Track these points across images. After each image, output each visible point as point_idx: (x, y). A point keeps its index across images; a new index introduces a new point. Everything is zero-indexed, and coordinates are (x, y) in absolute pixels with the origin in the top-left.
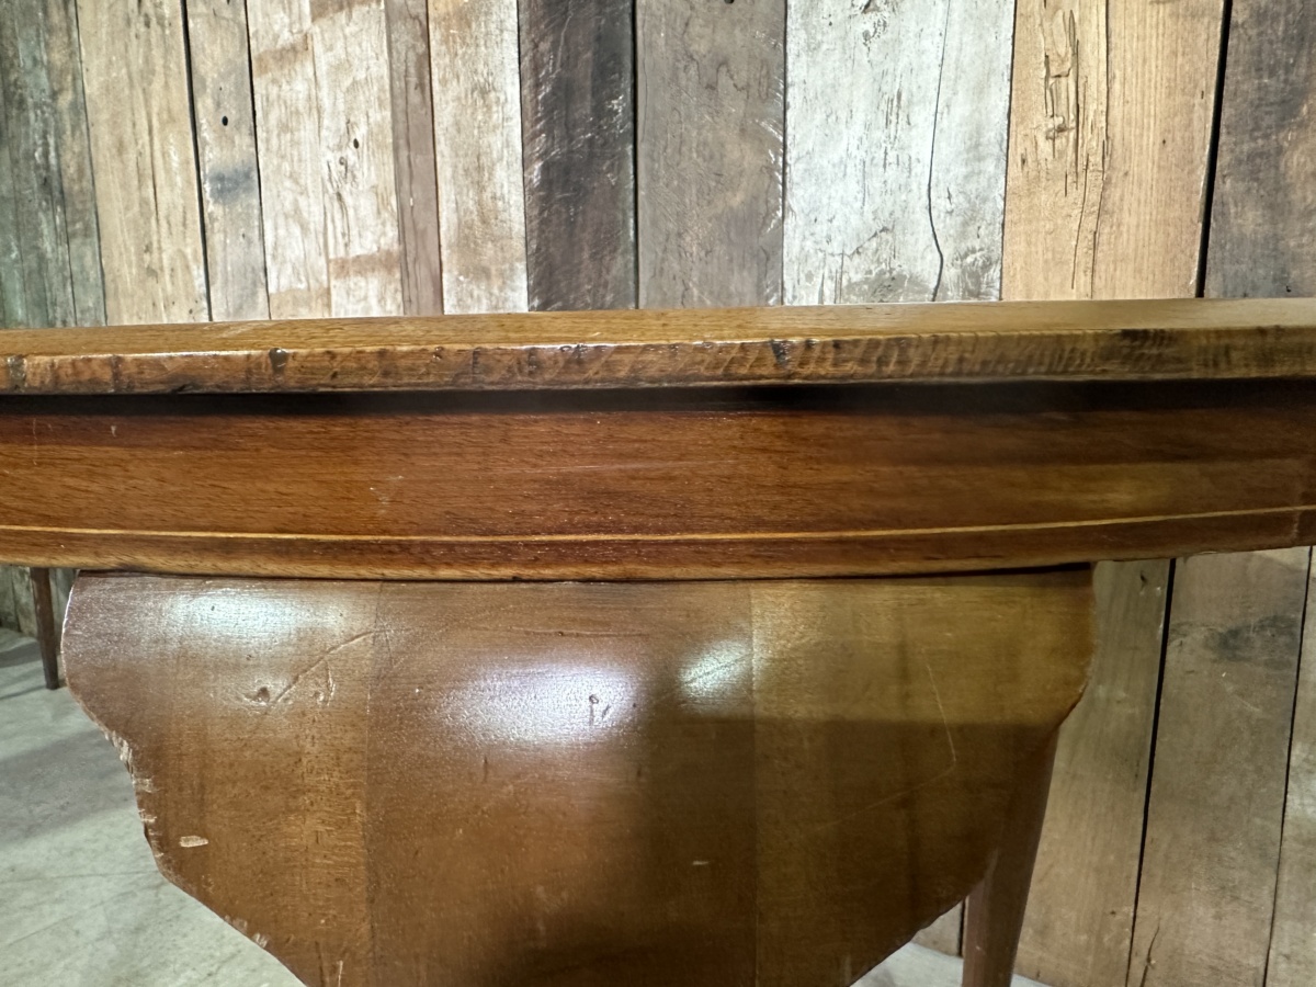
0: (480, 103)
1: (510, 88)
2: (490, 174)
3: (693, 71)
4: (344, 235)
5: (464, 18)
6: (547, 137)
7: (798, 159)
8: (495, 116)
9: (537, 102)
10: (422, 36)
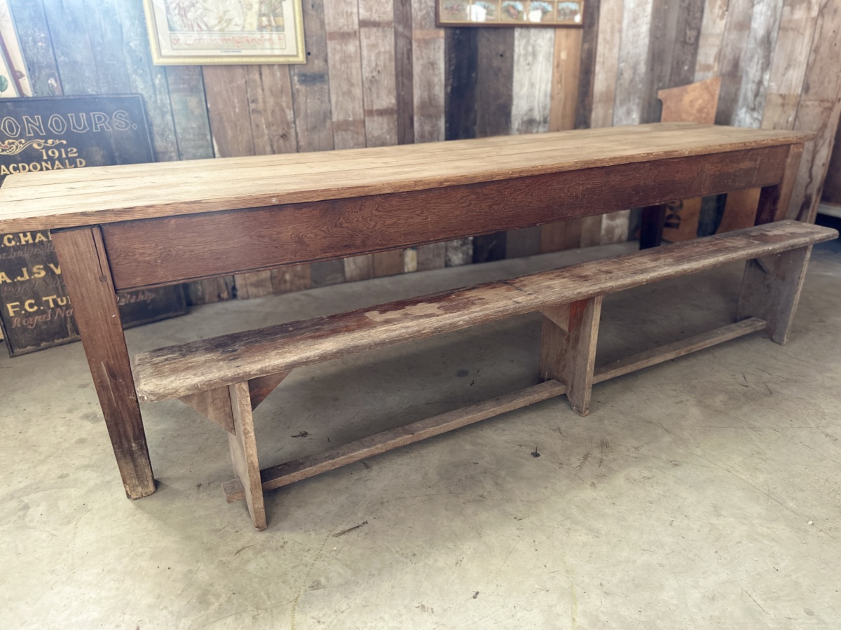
0: (431, 67)
1: (442, 65)
2: (434, 87)
3: (492, 70)
4: (371, 102)
5: (426, 43)
6: (453, 80)
7: (515, 93)
8: (436, 72)
9: (450, 70)
10: (409, 43)
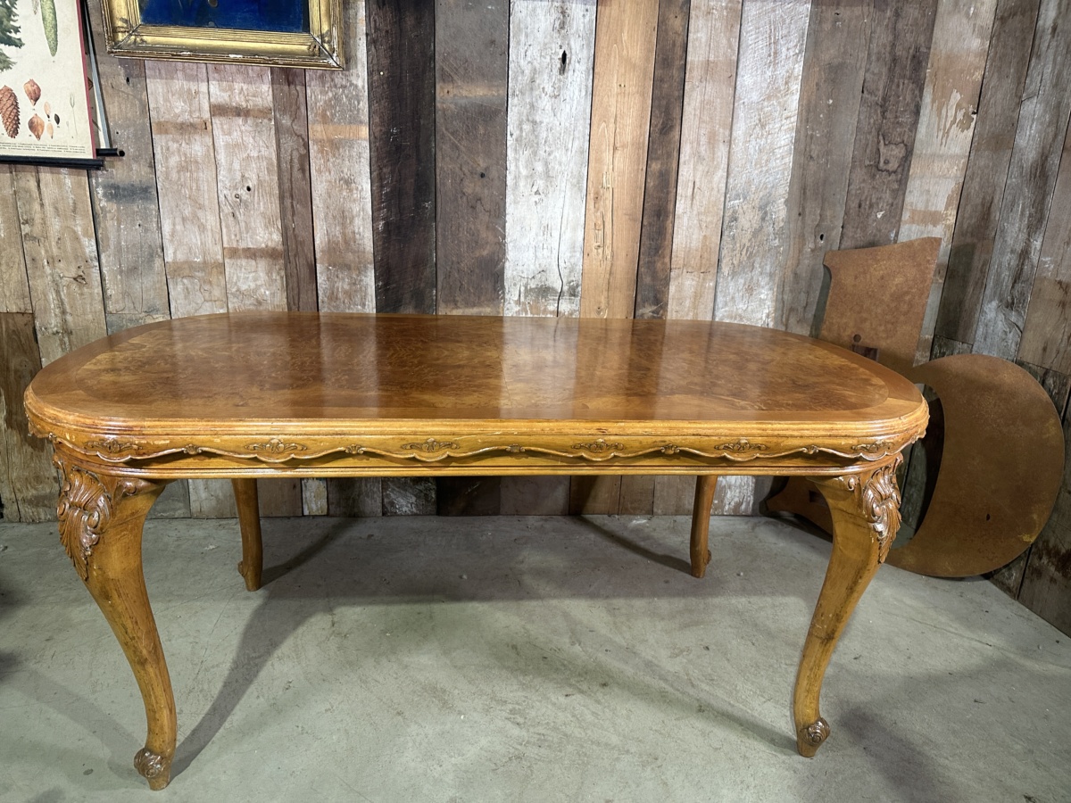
0: (345, 187)
1: (366, 185)
2: (351, 222)
3: (465, 199)
4: (236, 235)
5: (335, 146)
6: (388, 211)
7: (511, 242)
8: (355, 196)
9: (382, 195)
10: (304, 145)
